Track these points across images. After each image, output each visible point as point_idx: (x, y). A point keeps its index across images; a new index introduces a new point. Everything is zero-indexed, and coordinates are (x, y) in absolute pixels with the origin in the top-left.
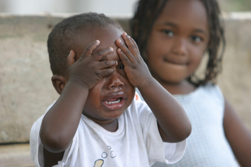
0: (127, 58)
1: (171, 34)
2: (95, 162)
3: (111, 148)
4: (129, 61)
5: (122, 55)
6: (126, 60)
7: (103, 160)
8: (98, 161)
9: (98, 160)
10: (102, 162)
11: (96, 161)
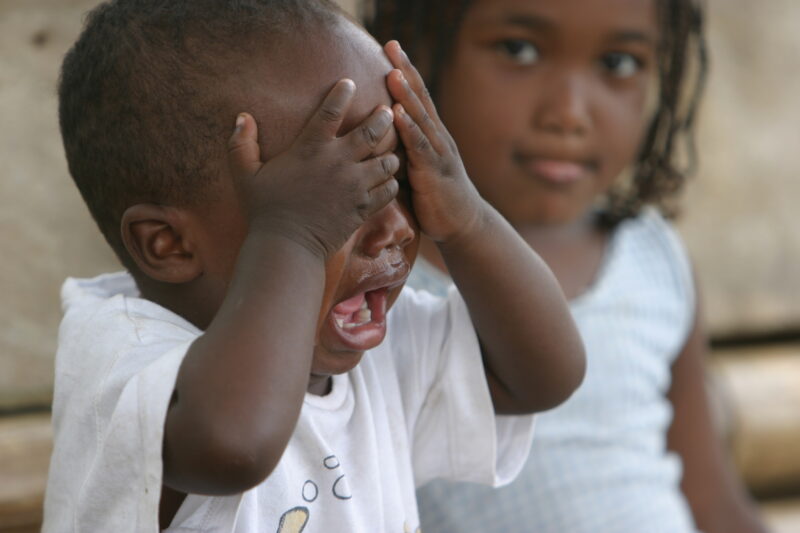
0: (427, 140)
1: (528, 55)
2: (282, 519)
3: (338, 465)
4: (431, 149)
5: (411, 126)
6: (424, 146)
7: (305, 510)
8: (293, 514)
9: (290, 511)
10: (303, 515)
11: (284, 515)
